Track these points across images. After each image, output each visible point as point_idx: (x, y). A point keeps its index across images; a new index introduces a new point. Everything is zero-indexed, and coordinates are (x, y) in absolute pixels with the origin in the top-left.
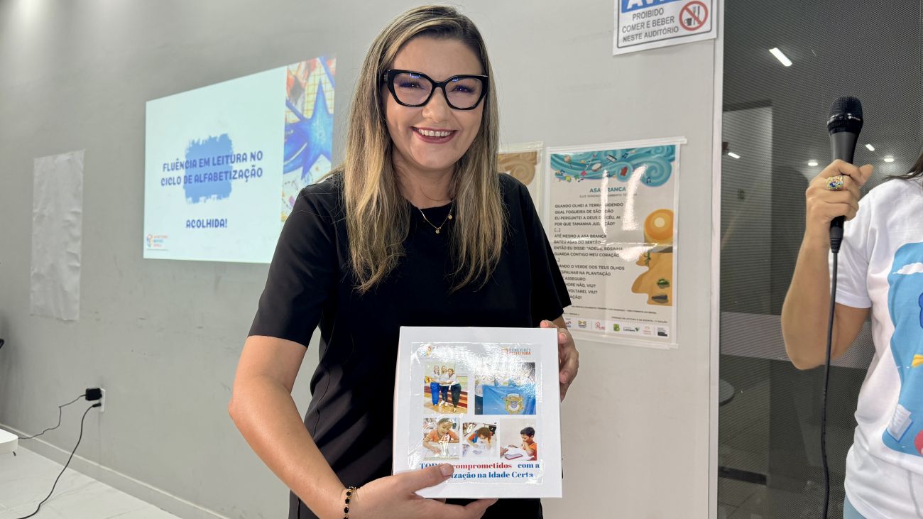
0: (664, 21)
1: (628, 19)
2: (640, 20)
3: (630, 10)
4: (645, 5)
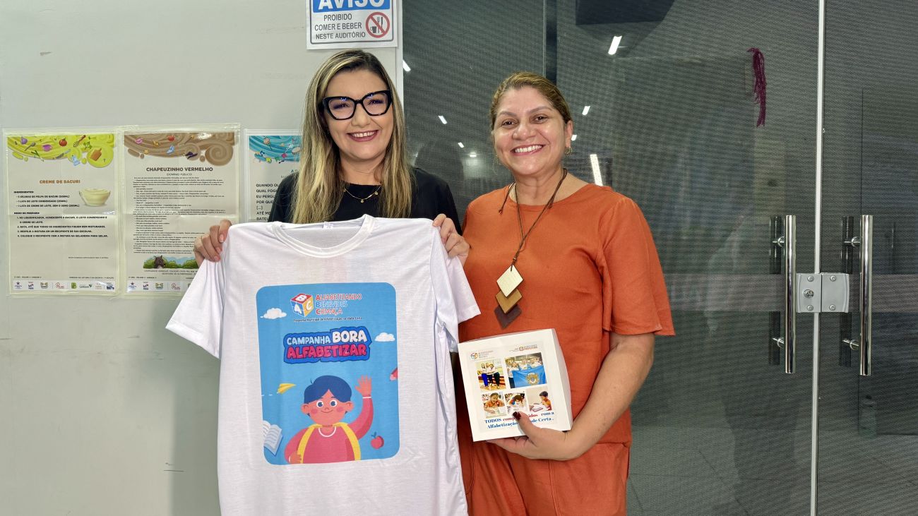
0: (353, 26)
1: (319, 18)
2: (331, 22)
3: (321, 11)
4: (335, 9)
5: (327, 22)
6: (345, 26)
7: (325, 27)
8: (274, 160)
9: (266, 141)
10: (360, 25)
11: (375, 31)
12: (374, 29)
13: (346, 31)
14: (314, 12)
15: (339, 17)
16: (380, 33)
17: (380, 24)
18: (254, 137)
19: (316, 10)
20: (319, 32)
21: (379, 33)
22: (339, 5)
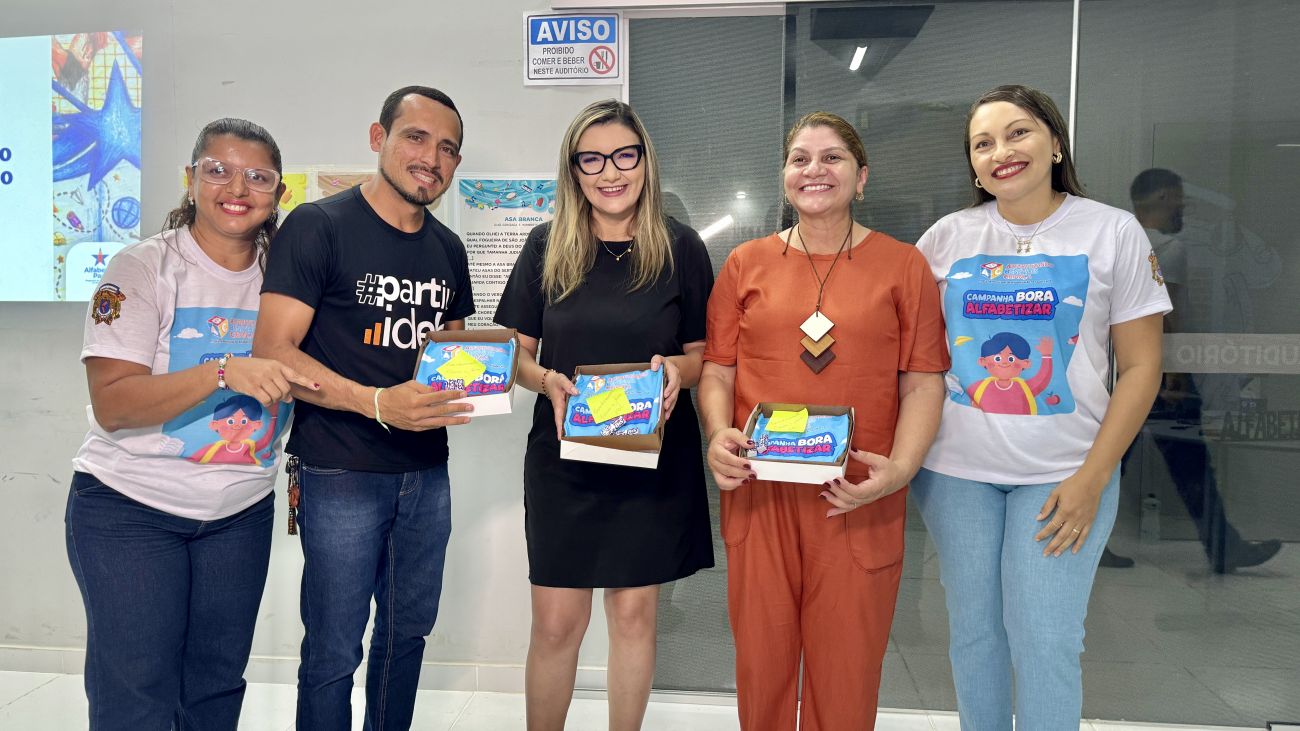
0: (574, 60)
1: (537, 51)
2: (550, 56)
3: (539, 43)
4: (555, 41)
5: (547, 55)
6: (566, 61)
7: (544, 61)
8: (486, 207)
9: (479, 185)
10: (582, 60)
11: (599, 68)
12: (598, 64)
13: (567, 66)
14: (532, 43)
15: (559, 50)
16: (605, 69)
17: (604, 58)
18: (464, 181)
19: (534, 41)
20: (537, 67)
21: (603, 68)
22: (560, 37)
